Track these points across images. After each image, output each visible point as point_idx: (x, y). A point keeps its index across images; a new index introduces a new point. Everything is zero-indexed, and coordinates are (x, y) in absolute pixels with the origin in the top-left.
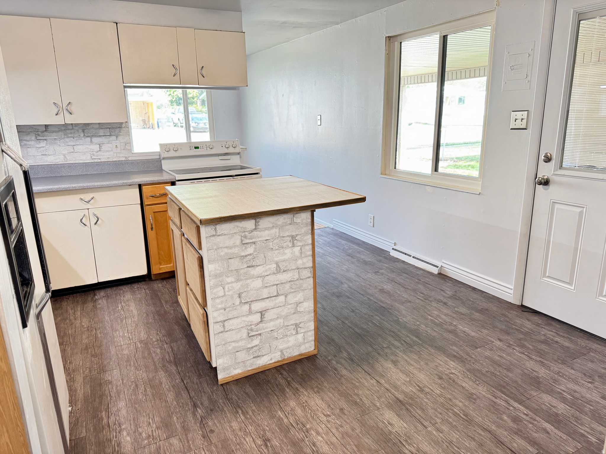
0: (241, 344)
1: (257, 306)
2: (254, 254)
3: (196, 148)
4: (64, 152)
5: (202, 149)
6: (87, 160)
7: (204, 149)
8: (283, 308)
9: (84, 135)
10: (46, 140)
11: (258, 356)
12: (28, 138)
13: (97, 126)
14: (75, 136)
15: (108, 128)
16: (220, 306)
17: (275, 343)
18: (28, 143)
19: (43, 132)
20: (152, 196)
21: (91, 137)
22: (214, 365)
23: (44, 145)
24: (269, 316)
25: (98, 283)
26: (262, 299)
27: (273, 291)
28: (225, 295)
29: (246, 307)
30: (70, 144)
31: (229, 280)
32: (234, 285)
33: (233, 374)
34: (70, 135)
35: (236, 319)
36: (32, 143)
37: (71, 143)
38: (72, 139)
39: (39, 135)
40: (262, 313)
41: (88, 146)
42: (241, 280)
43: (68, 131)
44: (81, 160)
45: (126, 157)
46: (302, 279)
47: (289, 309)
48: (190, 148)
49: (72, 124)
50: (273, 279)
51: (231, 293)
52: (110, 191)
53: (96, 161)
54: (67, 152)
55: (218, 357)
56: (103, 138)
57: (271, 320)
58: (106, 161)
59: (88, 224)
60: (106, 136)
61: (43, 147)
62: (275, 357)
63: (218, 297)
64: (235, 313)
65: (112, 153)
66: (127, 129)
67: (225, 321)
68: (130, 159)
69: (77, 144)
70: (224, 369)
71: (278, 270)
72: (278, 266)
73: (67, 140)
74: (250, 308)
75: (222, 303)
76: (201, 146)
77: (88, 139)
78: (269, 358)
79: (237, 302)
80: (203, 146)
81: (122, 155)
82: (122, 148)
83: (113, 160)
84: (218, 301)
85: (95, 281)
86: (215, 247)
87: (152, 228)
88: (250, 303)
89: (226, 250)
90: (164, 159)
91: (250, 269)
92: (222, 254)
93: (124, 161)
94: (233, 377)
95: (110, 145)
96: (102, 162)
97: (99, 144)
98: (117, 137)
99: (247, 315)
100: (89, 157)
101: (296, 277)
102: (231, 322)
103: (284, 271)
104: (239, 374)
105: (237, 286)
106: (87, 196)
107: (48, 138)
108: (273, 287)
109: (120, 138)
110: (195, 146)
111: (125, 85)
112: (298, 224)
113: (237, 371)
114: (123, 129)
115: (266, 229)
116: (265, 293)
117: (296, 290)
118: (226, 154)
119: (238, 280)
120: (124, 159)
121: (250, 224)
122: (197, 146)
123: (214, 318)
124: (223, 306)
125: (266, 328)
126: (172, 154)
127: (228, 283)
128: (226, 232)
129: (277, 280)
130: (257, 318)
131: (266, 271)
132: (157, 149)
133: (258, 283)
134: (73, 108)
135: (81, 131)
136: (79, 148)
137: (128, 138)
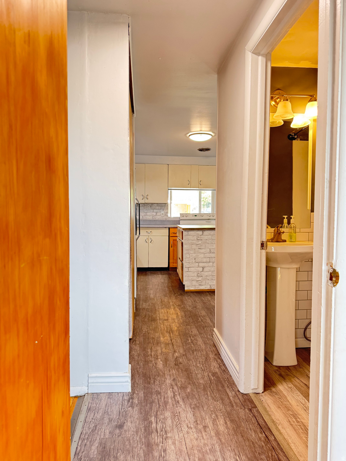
0: (194, 278)
1: (201, 265)
2: (201, 244)
4: (142, 215)
5: (198, 216)
8: (212, 268)
9: (151, 209)
11: (201, 285)
15: (160, 206)
16: (187, 261)
17: (207, 281)
20: (173, 233)
21: (153, 209)
22: (184, 284)
24: (205, 269)
25: (148, 267)
26: (203, 262)
27: (208, 260)
28: (189, 258)
29: (197, 264)
30: (145, 212)
31: (192, 252)
32: (193, 254)
33: (190, 289)
35: (193, 268)
40: (203, 268)
41: (151, 213)
42: (196, 253)
43: (145, 207)
45: (166, 219)
48: (193, 216)
49: (147, 204)
50: (208, 255)
51: (192, 257)
52: (158, 229)
53: (154, 219)
55: (186, 281)
56: (158, 210)
57: (207, 272)
58: (158, 219)
59: (148, 242)
62: (208, 287)
63: (187, 258)
64: (193, 265)
65: (160, 216)
67: (189, 267)
70: (187, 286)
71: (210, 252)
72: (210, 250)
73: (144, 210)
74: (199, 265)
75: (188, 260)
78: (205, 287)
79: (194, 261)
83: (161, 219)
84: (187, 259)
85: (147, 267)
86: (187, 239)
87: (172, 247)
88: (199, 262)
89: (191, 241)
90: (181, 220)
91: (199, 249)
92: (190, 242)
94: (190, 290)
95: (160, 213)
96: (156, 220)
97: (156, 213)
99: (197, 267)
100: (151, 218)
102: (191, 268)
103: (213, 253)
104: (193, 290)
105: (194, 255)
106: (149, 231)
108: (208, 258)
109: (164, 210)
110: (195, 215)
111: (169, 188)
113: (192, 288)
114: (166, 206)
116: (205, 260)
118: (209, 219)
119: (195, 253)
120: (165, 219)
121: (200, 233)
123: (185, 265)
124: (189, 261)
125: (204, 274)
126: (185, 218)
127: (191, 253)
128: (191, 234)
129: (210, 256)
130: (201, 269)
131: (205, 251)
132: (179, 216)
133: (202, 256)
134: (148, 197)
135: (150, 207)
136: (148, 214)
137: (167, 210)
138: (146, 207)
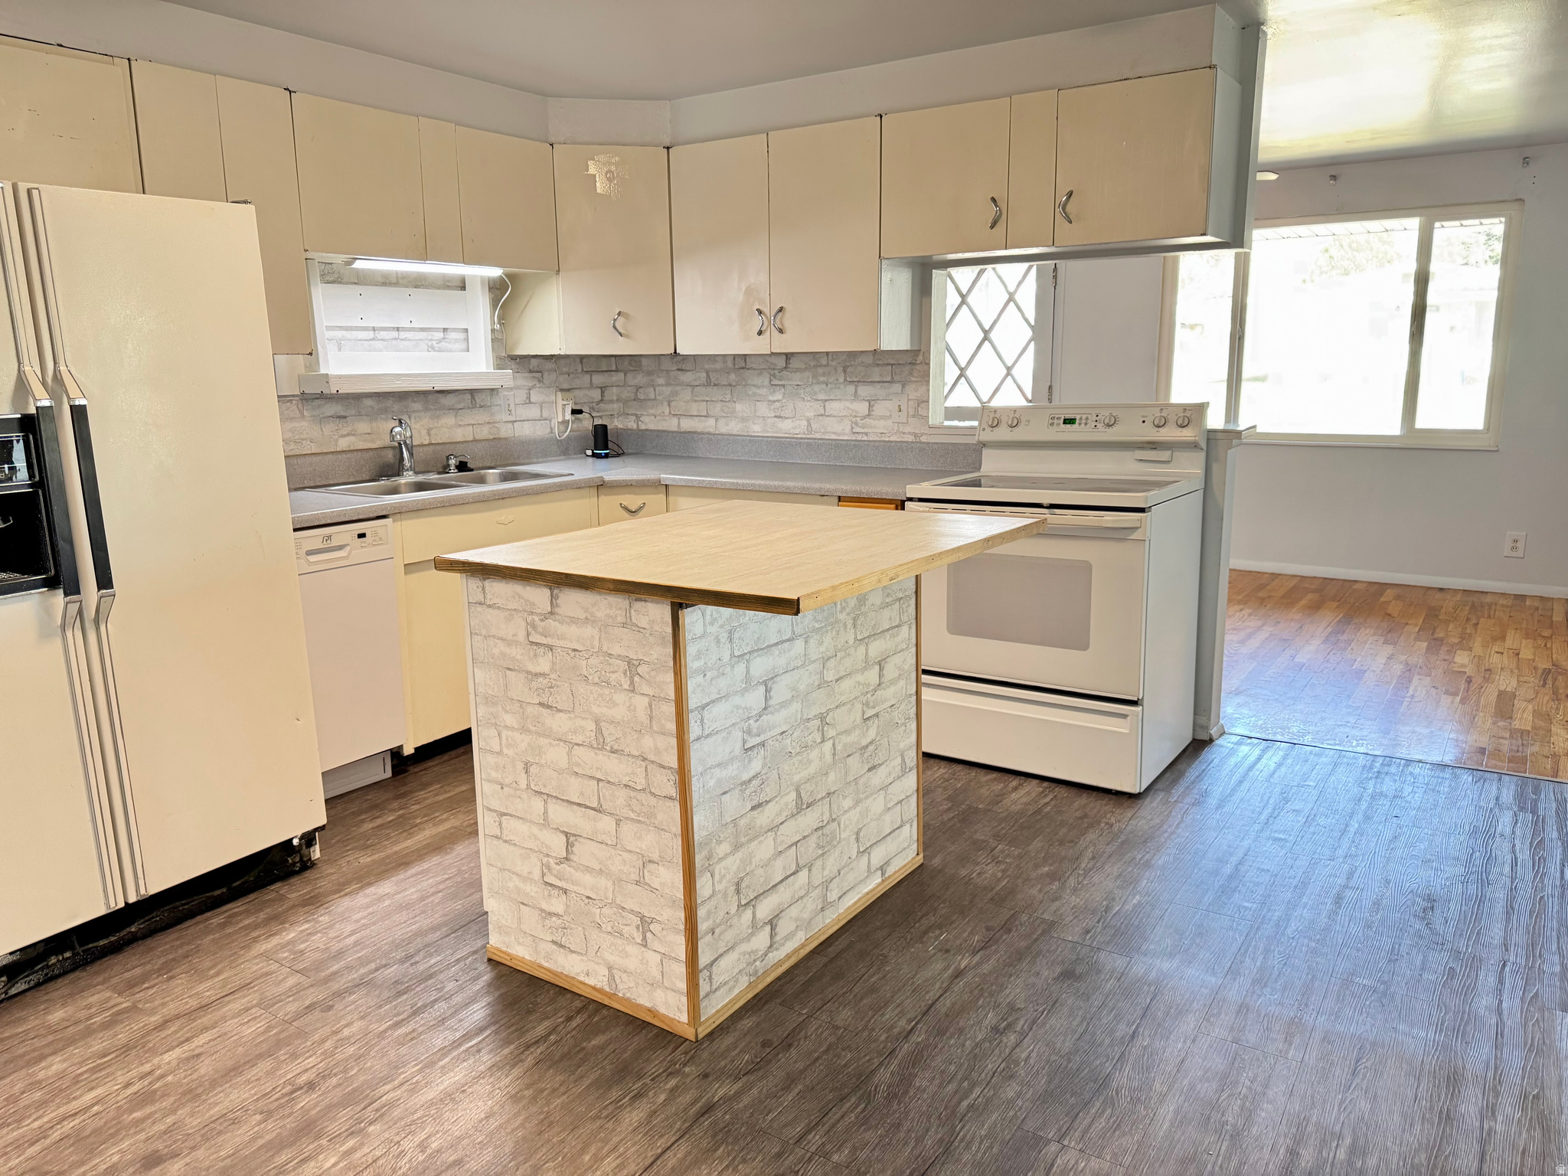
0: (528, 888)
1: (559, 815)
2: (552, 676)
3: (1069, 421)
4: (808, 414)
5: (1083, 425)
6: (844, 434)
7: (1088, 426)
8: (612, 851)
9: (845, 380)
10: (784, 386)
11: (562, 946)
12: (757, 381)
13: (869, 360)
14: (830, 380)
15: (888, 364)
16: (494, 774)
17: (594, 936)
18: (758, 391)
19: (781, 370)
21: (856, 383)
23: (780, 397)
24: (582, 854)
26: (568, 801)
27: (590, 792)
28: (501, 753)
29: (539, 804)
30: (820, 397)
31: (509, 719)
32: (518, 736)
34: (822, 379)
35: (521, 821)
36: (763, 391)
37: (822, 396)
38: (824, 386)
39: (774, 376)
40: (568, 839)
41: (848, 404)
42: (529, 730)
43: (820, 370)
44: (834, 433)
45: (915, 435)
46: (653, 794)
47: (624, 862)
48: (1051, 421)
49: (827, 353)
50: (589, 760)
51: (511, 753)
53: (859, 437)
54: (812, 414)
55: (493, 892)
56: (878, 386)
57: (587, 869)
58: (878, 439)
60: (883, 382)
61: (778, 401)
62: (596, 974)
63: (490, 751)
64: (519, 806)
65: (889, 422)
66: (926, 367)
67: (502, 814)
68: (923, 439)
69: (832, 398)
70: (502, 928)
71: (599, 744)
72: (600, 730)
73: (816, 388)
74: (546, 812)
75: (496, 768)
76: (1084, 417)
77: (851, 389)
78: (585, 967)
79: (523, 783)
80: (1089, 416)
81: (908, 429)
82: (910, 414)
83: (891, 439)
84: (490, 759)
86: (484, 632)
88: (545, 796)
89: (501, 646)
90: (986, 445)
91: (544, 711)
92: (496, 652)
93: (912, 442)
95: (887, 404)
96: (870, 441)
97: (869, 401)
98: (903, 387)
99: (541, 827)
100: (848, 429)
101: (641, 782)
102: (513, 824)
103: (613, 751)
105: (522, 741)
107: (788, 383)
108: (590, 783)
109: (910, 388)
110: (1067, 417)
112: (642, 630)
114: (917, 367)
115: (573, 620)
116: (574, 790)
117: (641, 819)
119: (523, 729)
120: (910, 438)
121: (539, 595)
122: (1072, 417)
123: (486, 795)
124: (499, 776)
125: (578, 884)
126: (1003, 434)
127: (507, 727)
128: (500, 602)
129: (597, 768)
130: (558, 844)
131: (575, 732)
133: (560, 755)
134: (788, 321)
135: (840, 369)
136: (834, 407)
137: (924, 388)
138: (824, 375)
